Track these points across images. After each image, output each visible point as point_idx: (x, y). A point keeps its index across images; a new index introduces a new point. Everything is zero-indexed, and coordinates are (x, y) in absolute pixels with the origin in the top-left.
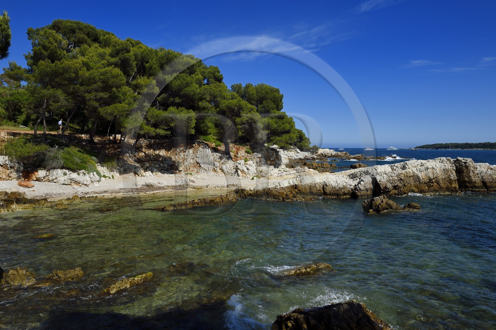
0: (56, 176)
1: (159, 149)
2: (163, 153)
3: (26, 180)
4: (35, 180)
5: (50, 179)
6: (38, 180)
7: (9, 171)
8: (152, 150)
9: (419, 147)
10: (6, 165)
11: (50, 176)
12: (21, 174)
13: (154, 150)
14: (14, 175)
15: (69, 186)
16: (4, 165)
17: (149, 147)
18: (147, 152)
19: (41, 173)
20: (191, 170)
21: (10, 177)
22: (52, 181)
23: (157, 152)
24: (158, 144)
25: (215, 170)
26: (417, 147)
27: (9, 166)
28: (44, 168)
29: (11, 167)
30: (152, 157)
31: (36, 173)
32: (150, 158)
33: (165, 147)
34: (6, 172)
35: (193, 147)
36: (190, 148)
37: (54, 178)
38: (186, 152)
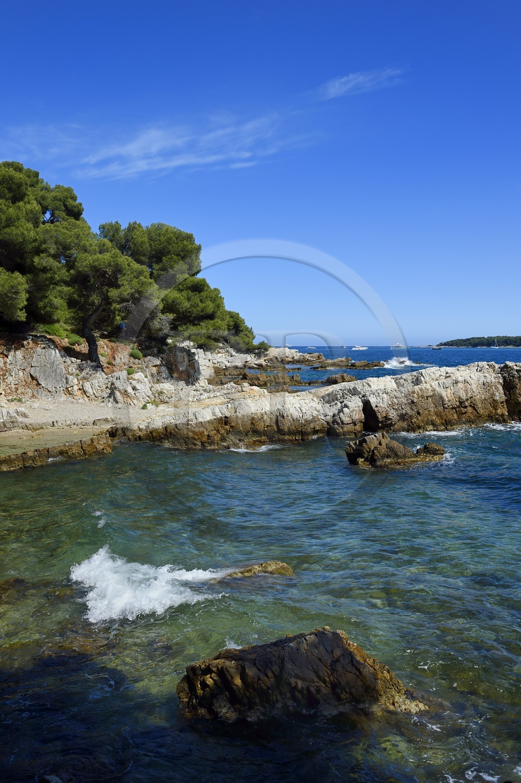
9: (445, 344)
20: (19, 391)
25: (68, 392)
26: (441, 344)
35: (23, 346)
36: (16, 349)
38: (10, 357)
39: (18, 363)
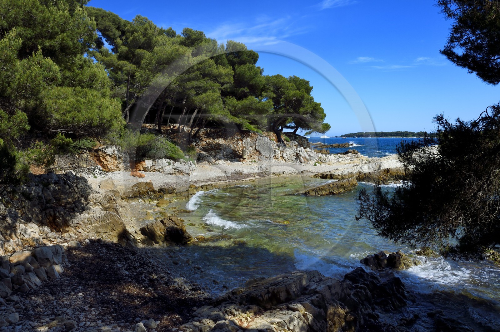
0: (162, 166)
1: (217, 138)
2: (221, 141)
3: (134, 170)
4: (143, 170)
5: (157, 168)
6: (145, 170)
7: (118, 161)
8: (211, 139)
9: (344, 136)
10: (115, 155)
11: (156, 166)
12: (129, 165)
13: (213, 139)
14: (122, 166)
15: (173, 175)
16: (113, 155)
17: (208, 135)
18: (208, 141)
19: (148, 163)
20: (252, 157)
21: (117, 168)
22: (158, 171)
23: (217, 141)
24: (214, 132)
25: (276, 158)
27: (117, 156)
28: (150, 157)
29: (119, 158)
30: (213, 146)
31: (143, 163)
32: (212, 147)
33: (221, 135)
34: (114, 163)
35: (249, 135)
36: (247, 137)
37: (160, 167)
38: (244, 140)
39: (249, 144)
